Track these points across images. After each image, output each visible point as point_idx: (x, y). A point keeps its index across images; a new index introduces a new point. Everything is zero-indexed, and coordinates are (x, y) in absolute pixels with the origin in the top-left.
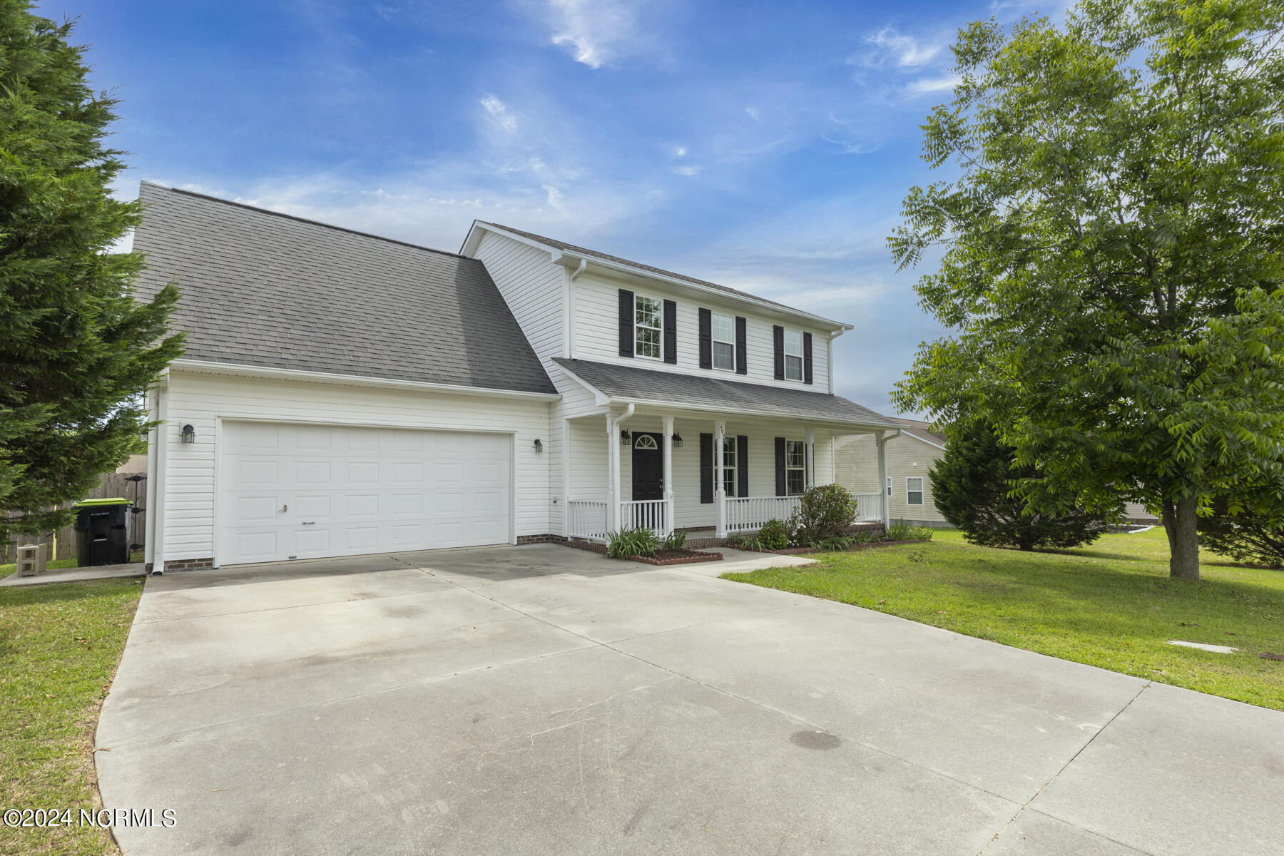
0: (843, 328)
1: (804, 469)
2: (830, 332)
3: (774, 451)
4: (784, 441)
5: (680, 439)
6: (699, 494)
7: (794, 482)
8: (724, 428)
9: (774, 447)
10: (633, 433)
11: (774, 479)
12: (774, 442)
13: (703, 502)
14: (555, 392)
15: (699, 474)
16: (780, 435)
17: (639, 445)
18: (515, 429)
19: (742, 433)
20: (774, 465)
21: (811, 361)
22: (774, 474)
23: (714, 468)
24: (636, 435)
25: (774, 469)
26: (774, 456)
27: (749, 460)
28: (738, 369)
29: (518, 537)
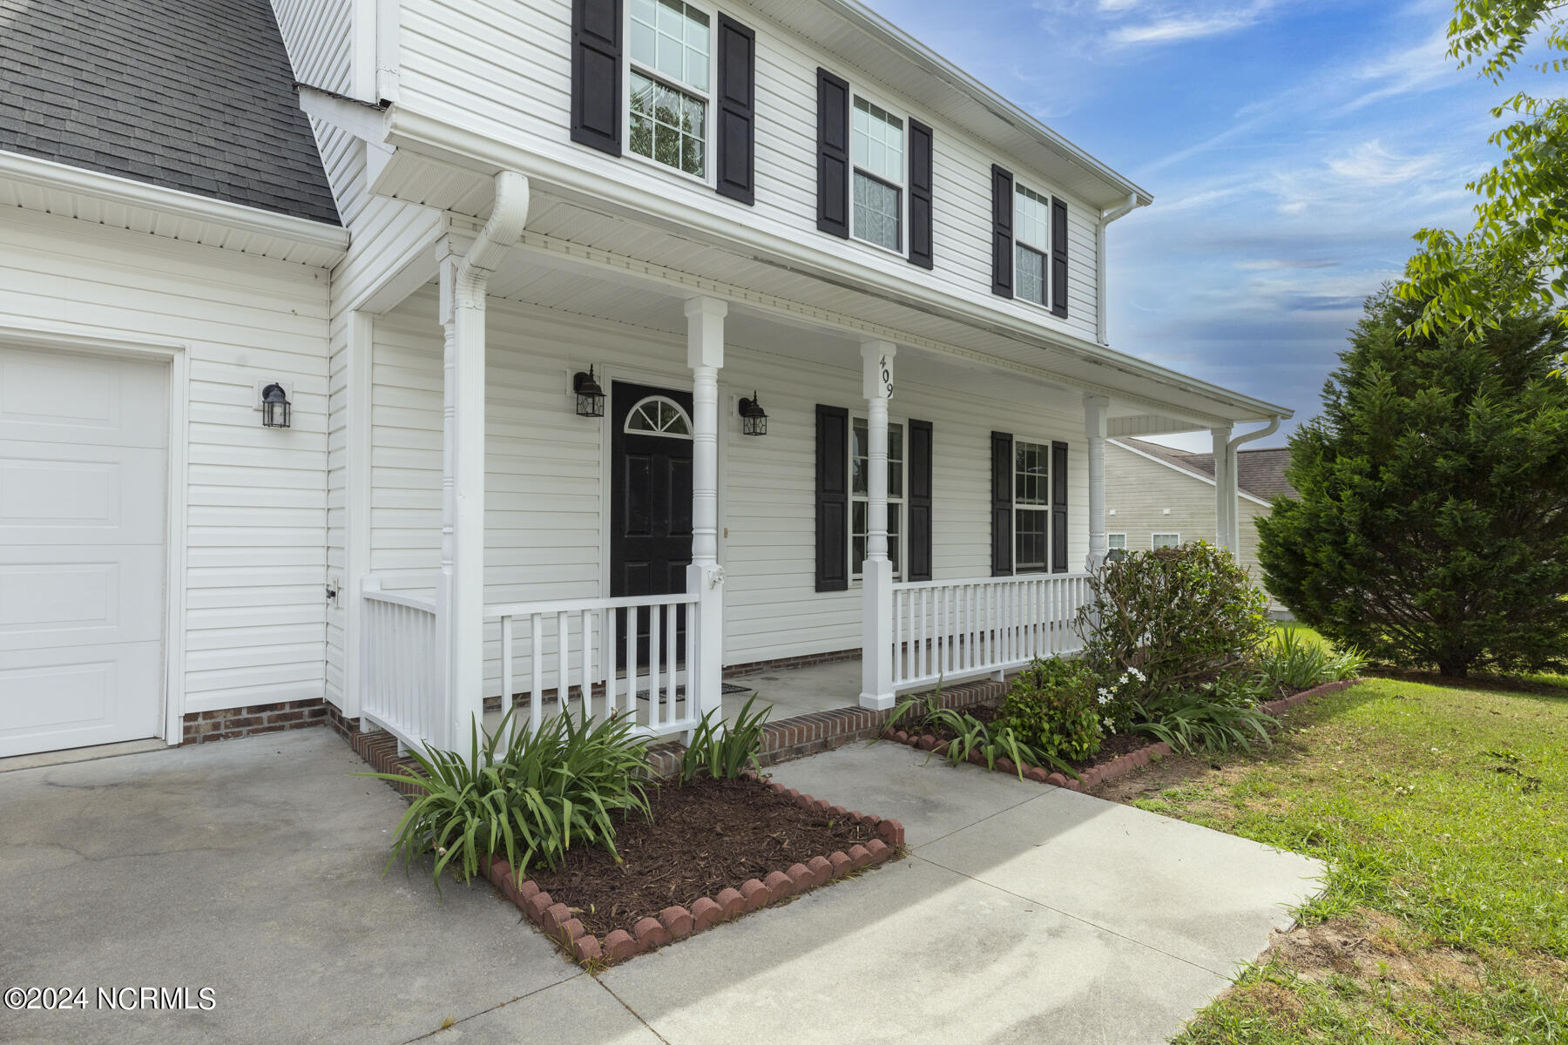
0: (1134, 197)
1: (1049, 508)
2: (1100, 209)
3: (988, 464)
4: (1010, 442)
5: (760, 413)
6: (812, 567)
7: (1028, 539)
8: (890, 367)
9: (988, 454)
10: (615, 384)
11: (988, 529)
12: (988, 443)
13: (820, 587)
14: (331, 217)
15: (812, 513)
16: (1003, 427)
17: (639, 422)
18: (177, 343)
19: (921, 415)
20: (988, 497)
21: (1065, 263)
22: (989, 518)
23: (852, 497)
24: (625, 394)
25: (989, 507)
26: (988, 475)
27: (935, 482)
28: (913, 251)
29: (189, 717)
